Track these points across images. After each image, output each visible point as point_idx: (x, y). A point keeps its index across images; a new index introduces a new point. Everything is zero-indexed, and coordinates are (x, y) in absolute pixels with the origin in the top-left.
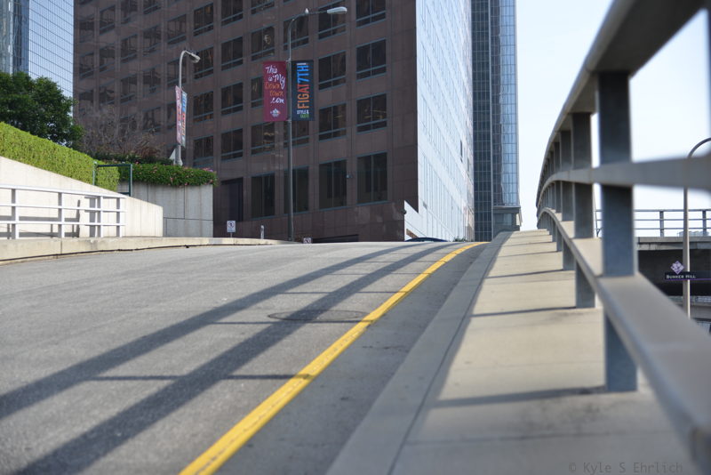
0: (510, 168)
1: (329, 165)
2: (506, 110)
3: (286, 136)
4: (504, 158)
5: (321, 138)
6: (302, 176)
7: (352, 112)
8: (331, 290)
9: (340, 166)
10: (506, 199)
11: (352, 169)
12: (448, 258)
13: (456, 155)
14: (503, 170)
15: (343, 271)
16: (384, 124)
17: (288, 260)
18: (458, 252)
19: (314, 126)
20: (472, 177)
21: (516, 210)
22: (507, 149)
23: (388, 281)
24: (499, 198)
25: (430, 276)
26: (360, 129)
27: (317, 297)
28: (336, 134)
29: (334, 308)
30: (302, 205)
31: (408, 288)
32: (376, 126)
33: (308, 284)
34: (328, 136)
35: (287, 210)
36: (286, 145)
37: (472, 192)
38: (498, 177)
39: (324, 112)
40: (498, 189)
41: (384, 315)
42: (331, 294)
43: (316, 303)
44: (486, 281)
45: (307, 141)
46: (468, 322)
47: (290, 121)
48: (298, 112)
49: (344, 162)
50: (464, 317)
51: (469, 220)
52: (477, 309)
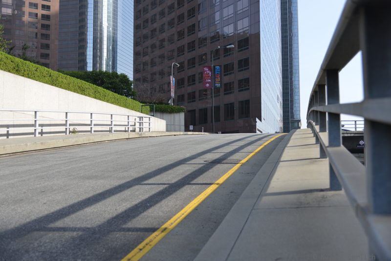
1: (227, 104)
3: (211, 93)
5: (225, 94)
6: (217, 108)
7: (236, 85)
9: (232, 105)
10: (295, 117)
11: (236, 106)
12: (272, 139)
13: (276, 100)
15: (232, 144)
16: (248, 89)
17: (212, 140)
19: (222, 90)
21: (299, 121)
23: (249, 148)
24: (292, 116)
25: (265, 146)
26: (240, 91)
27: (222, 154)
28: (230, 93)
29: (229, 158)
30: (218, 119)
31: (256, 151)
32: (245, 90)
33: (219, 149)
34: (228, 94)
35: (212, 122)
36: (212, 97)
37: (282, 114)
38: (292, 108)
39: (226, 85)
40: (292, 113)
41: (247, 161)
42: (228, 153)
43: (222, 156)
44: (286, 148)
45: (219, 95)
46: (279, 164)
47: (213, 88)
48: (216, 85)
49: (234, 103)
50: (277, 162)
51: (281, 125)
52: (282, 159)
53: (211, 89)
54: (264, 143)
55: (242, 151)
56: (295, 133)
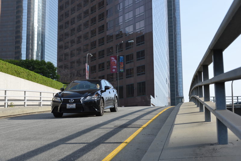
0: (180, 86)
1: (129, 85)
2: (179, 69)
3: (117, 77)
4: (179, 83)
5: (127, 77)
6: (121, 88)
7: (135, 70)
8: (132, 119)
9: (132, 85)
10: (179, 95)
11: (136, 87)
12: (165, 110)
13: (165, 82)
14: (178, 86)
15: (135, 114)
16: (144, 73)
18: (167, 108)
19: (125, 74)
20: (170, 88)
21: (183, 98)
22: (180, 80)
23: (148, 116)
24: (177, 94)
25: (160, 115)
26: (138, 75)
27: (128, 121)
28: (131, 77)
29: (133, 124)
32: (142, 74)
33: (125, 117)
34: (129, 77)
36: (117, 80)
37: (170, 92)
38: (177, 88)
39: (127, 70)
40: (177, 92)
41: (147, 126)
42: (131, 120)
43: (127, 122)
44: (177, 115)
45: (123, 78)
46: (174, 126)
47: (118, 73)
48: (120, 70)
49: (133, 84)
50: (172, 125)
51: (169, 100)
52: (176, 123)
53: (117, 74)
54: (159, 113)
55: (142, 118)
56: (182, 105)
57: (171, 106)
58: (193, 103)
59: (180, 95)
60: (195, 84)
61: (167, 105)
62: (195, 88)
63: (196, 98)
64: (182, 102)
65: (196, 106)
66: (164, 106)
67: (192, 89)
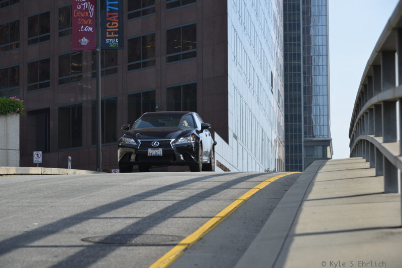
0: (321, 100)
1: (137, 96)
2: (316, 41)
3: (94, 66)
4: (315, 90)
5: (130, 68)
6: (110, 106)
7: (161, 43)
8: (145, 215)
9: (149, 96)
10: (317, 132)
11: (162, 100)
12: (262, 186)
14: (314, 102)
15: (156, 197)
16: (194, 55)
17: (99, 187)
18: (272, 180)
19: (123, 55)
20: (282, 109)
21: (327, 143)
22: (318, 80)
23: (203, 207)
24: (310, 130)
25: (245, 202)
26: (170, 60)
27: (131, 221)
28: (145, 65)
29: (149, 232)
31: (223, 213)
32: (186, 56)
33: (120, 210)
34: (137, 67)
36: (95, 75)
37: (282, 123)
38: (308, 109)
39: (133, 42)
40: (308, 121)
41: (200, 239)
42: (144, 219)
43: (129, 227)
44: (306, 204)
45: (115, 71)
46: (291, 241)
47: (99, 49)
48: (107, 41)
49: (154, 92)
50: (288, 236)
51: (280, 152)
52: (299, 229)
53: (94, 53)
55: (183, 213)
56: (324, 168)
57: (287, 170)
58: (362, 162)
59: (319, 135)
60: (371, 96)
61: (272, 169)
62: (370, 109)
63: (372, 145)
64: (325, 158)
65: (373, 172)
66: (262, 171)
67: (361, 113)
